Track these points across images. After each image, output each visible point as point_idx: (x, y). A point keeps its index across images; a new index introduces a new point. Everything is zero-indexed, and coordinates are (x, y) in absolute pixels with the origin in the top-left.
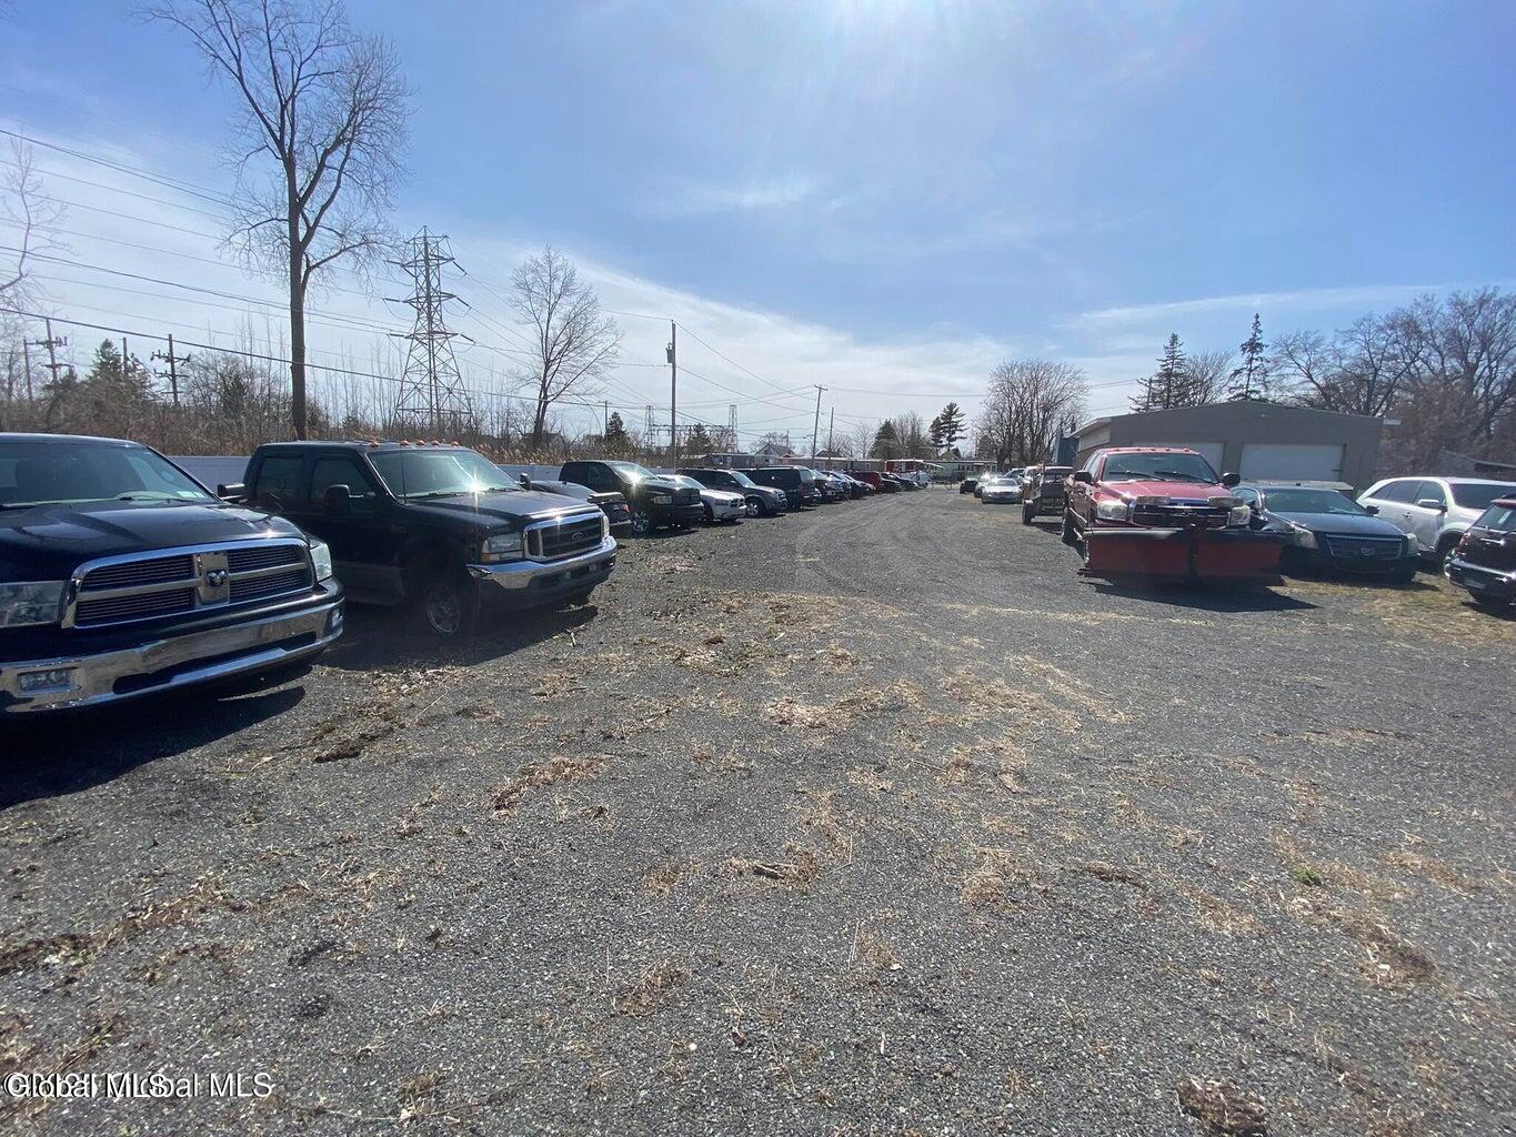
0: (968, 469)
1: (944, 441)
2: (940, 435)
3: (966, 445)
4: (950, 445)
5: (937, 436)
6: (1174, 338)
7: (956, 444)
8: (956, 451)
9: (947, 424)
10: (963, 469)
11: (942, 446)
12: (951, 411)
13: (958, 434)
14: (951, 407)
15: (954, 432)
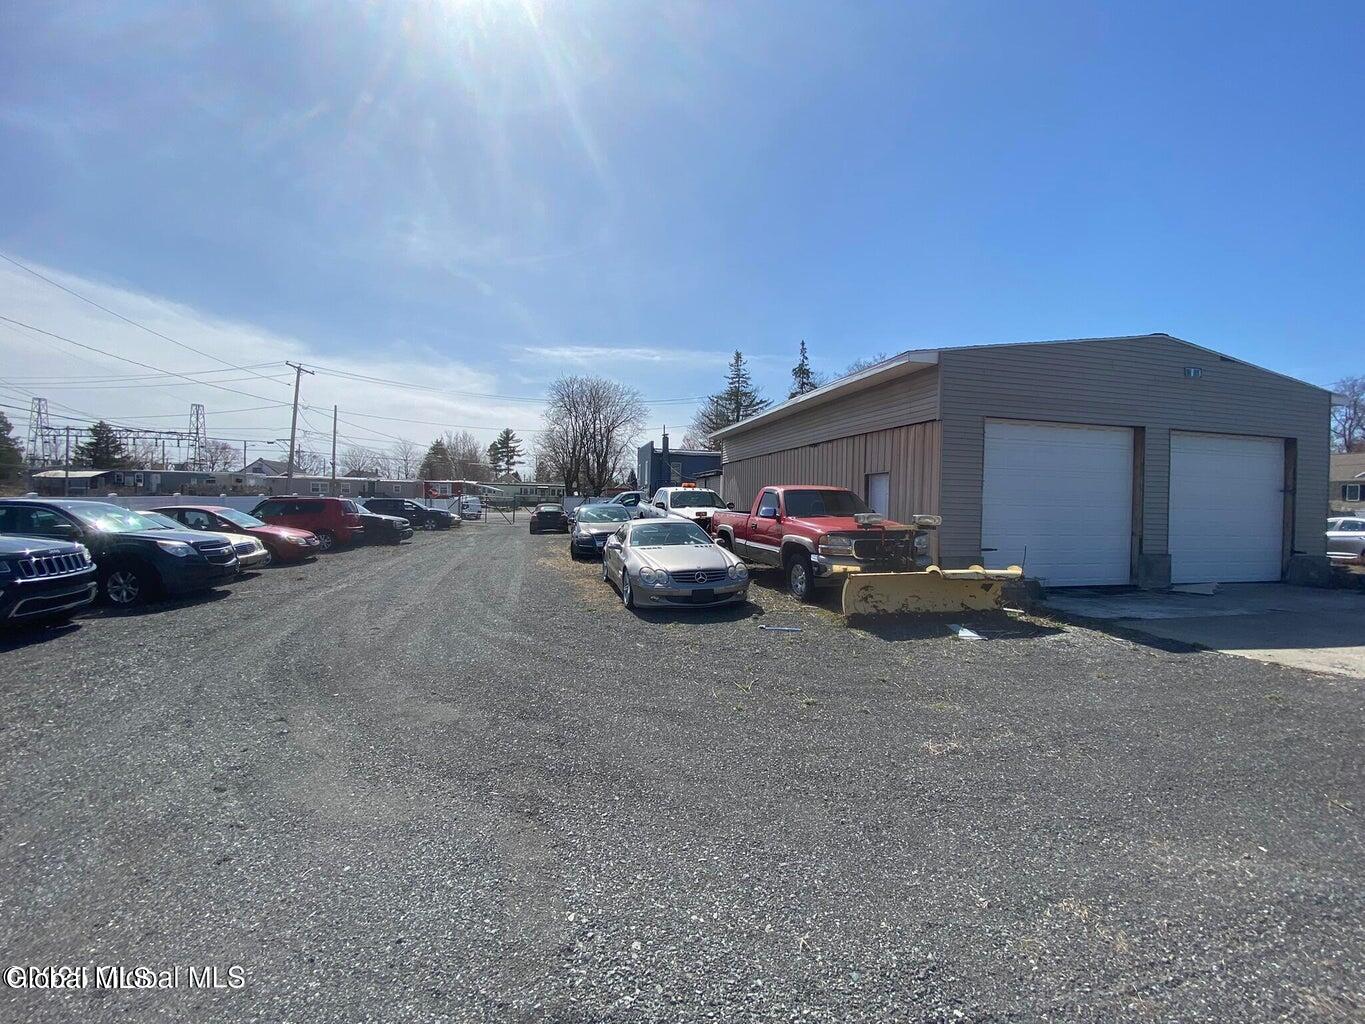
0: (532, 492)
1: (503, 465)
2: (499, 460)
3: (526, 470)
4: (509, 470)
5: (496, 460)
6: (738, 356)
7: (515, 468)
8: (516, 475)
9: (504, 447)
10: (526, 492)
11: (501, 471)
12: (507, 437)
13: (516, 458)
14: (507, 432)
15: (512, 457)
